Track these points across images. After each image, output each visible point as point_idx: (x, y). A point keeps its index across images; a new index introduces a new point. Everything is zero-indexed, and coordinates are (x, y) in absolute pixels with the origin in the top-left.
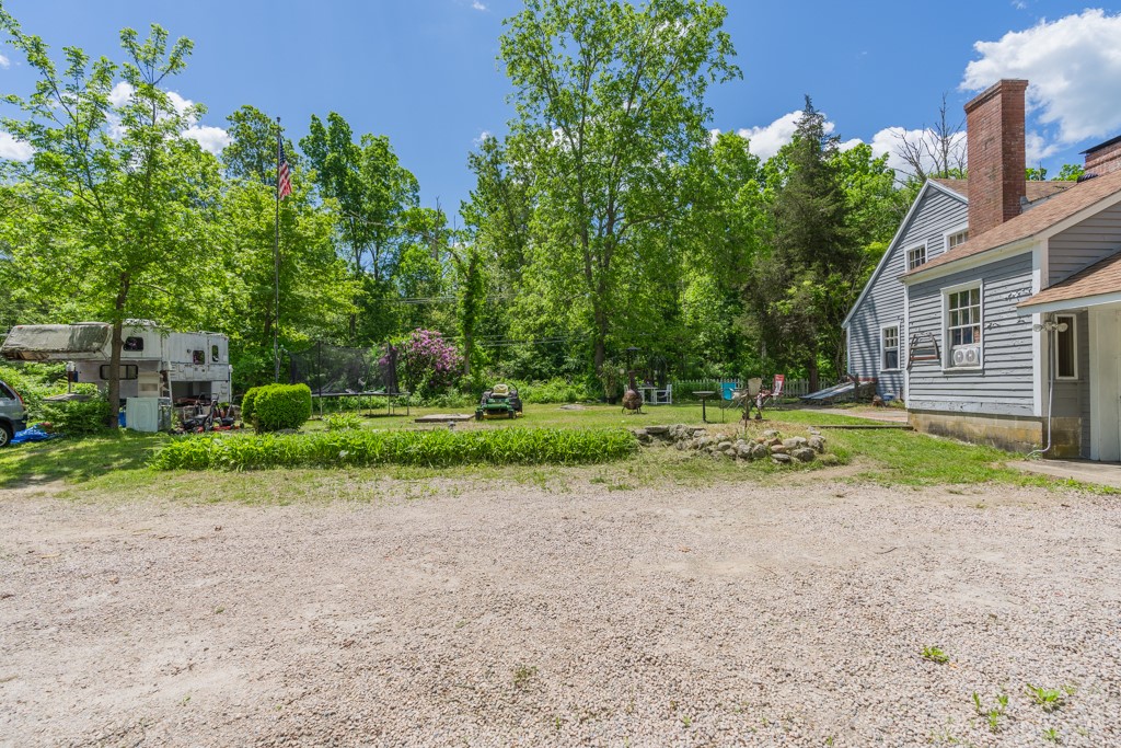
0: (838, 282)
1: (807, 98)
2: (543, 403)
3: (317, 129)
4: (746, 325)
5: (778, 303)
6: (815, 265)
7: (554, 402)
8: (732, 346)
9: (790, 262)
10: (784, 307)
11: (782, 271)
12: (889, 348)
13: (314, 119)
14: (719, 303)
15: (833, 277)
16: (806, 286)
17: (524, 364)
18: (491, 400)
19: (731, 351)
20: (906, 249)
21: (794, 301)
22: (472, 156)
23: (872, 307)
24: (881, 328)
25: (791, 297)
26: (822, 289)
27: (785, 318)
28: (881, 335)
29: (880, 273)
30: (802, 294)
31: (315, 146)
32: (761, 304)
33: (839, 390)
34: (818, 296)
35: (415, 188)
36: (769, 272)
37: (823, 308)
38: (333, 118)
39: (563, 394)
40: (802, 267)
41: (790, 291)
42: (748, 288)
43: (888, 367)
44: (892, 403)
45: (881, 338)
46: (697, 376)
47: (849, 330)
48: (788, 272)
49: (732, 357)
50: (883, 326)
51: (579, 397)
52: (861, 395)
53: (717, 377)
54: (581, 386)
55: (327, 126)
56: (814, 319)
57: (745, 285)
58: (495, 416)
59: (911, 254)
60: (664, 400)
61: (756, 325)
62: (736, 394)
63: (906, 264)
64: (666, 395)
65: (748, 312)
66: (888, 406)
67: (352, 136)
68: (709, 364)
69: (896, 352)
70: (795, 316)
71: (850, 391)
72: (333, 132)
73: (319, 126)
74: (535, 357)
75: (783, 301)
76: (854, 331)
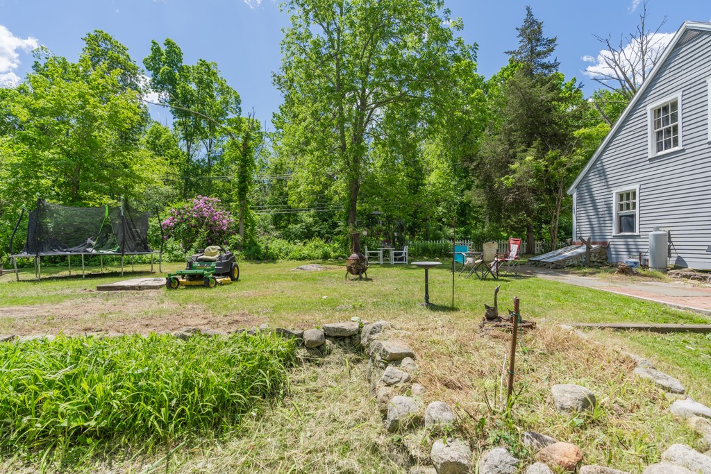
0: (555, 158)
1: (528, 8)
2: (300, 259)
3: (157, 51)
4: (476, 197)
5: (503, 179)
6: (535, 144)
7: (310, 259)
8: (464, 213)
9: (512, 145)
10: (508, 181)
11: (506, 151)
12: (625, 212)
13: (153, 43)
14: (454, 183)
15: (551, 154)
16: (528, 162)
17: (308, 227)
18: (196, 264)
19: (462, 219)
20: (649, 108)
21: (517, 175)
22: (275, 76)
23: (602, 174)
24: (614, 192)
25: (514, 172)
26: (542, 162)
27: (508, 190)
28: (614, 199)
29: (614, 136)
30: (524, 168)
31: (153, 64)
32: (488, 180)
33: (568, 254)
34: (538, 170)
35: (238, 101)
36: (495, 152)
37: (541, 180)
38: (168, 43)
39: (319, 252)
40: (523, 147)
41: (513, 167)
42: (477, 165)
43: (621, 231)
44: (640, 271)
45: (614, 202)
46: (437, 238)
47: (575, 196)
48: (511, 151)
49: (463, 224)
50: (615, 191)
51: (332, 254)
52: (593, 259)
53: (452, 239)
54: (336, 245)
55: (164, 49)
56: (533, 190)
57: (475, 164)
58: (194, 283)
59: (657, 111)
60: (401, 259)
61: (483, 197)
62: (470, 260)
63: (649, 123)
64: (403, 255)
65: (477, 187)
66: (637, 274)
67: (183, 57)
68: (445, 228)
69: (633, 216)
70: (517, 188)
71: (581, 255)
72: (168, 53)
73: (159, 48)
74: (316, 222)
75: (507, 176)
76: (580, 197)
